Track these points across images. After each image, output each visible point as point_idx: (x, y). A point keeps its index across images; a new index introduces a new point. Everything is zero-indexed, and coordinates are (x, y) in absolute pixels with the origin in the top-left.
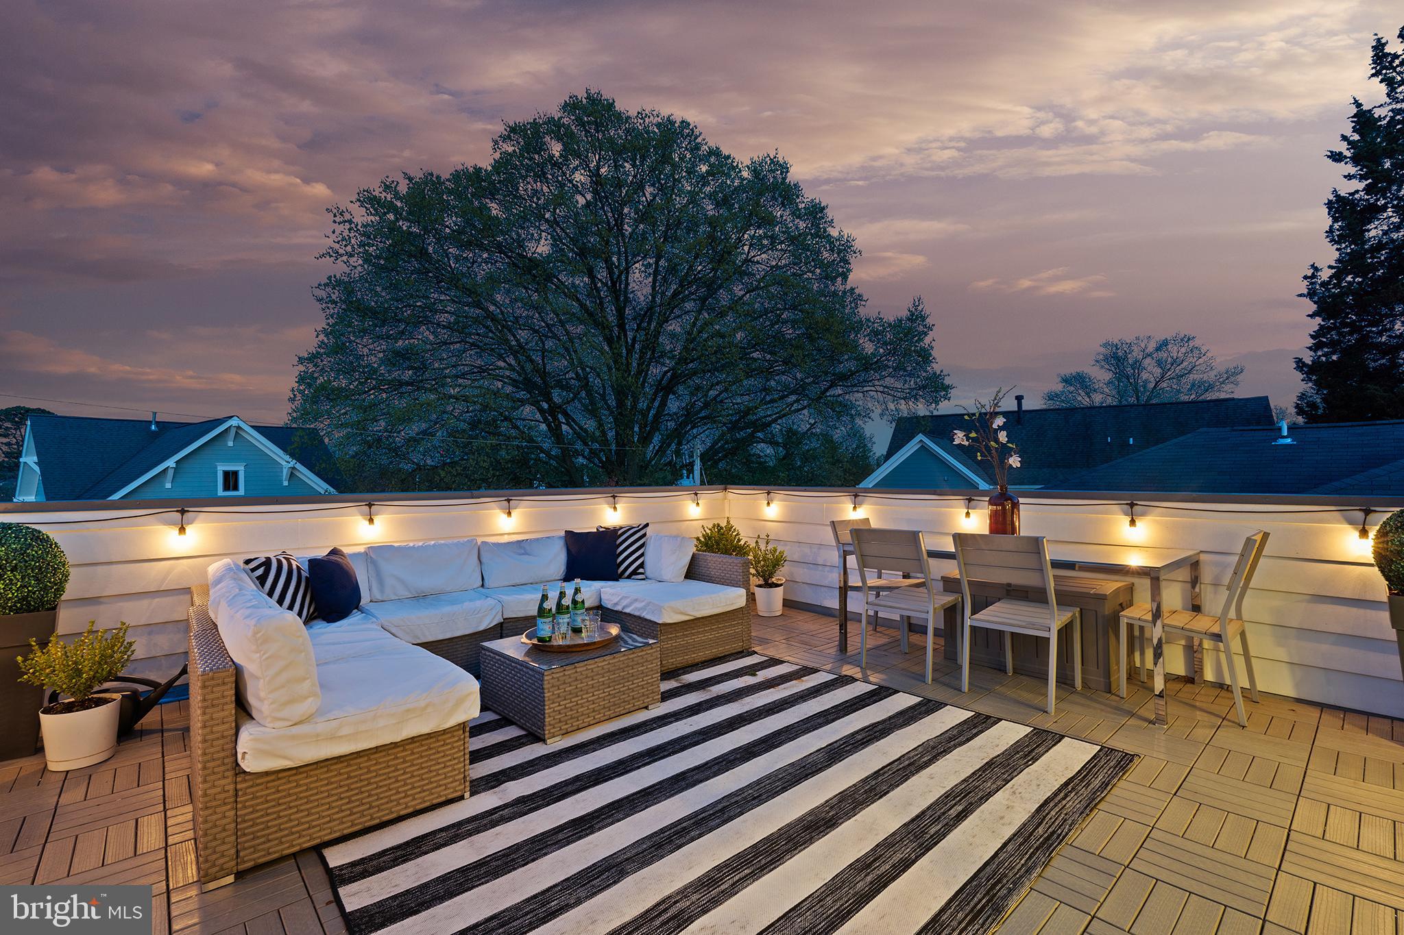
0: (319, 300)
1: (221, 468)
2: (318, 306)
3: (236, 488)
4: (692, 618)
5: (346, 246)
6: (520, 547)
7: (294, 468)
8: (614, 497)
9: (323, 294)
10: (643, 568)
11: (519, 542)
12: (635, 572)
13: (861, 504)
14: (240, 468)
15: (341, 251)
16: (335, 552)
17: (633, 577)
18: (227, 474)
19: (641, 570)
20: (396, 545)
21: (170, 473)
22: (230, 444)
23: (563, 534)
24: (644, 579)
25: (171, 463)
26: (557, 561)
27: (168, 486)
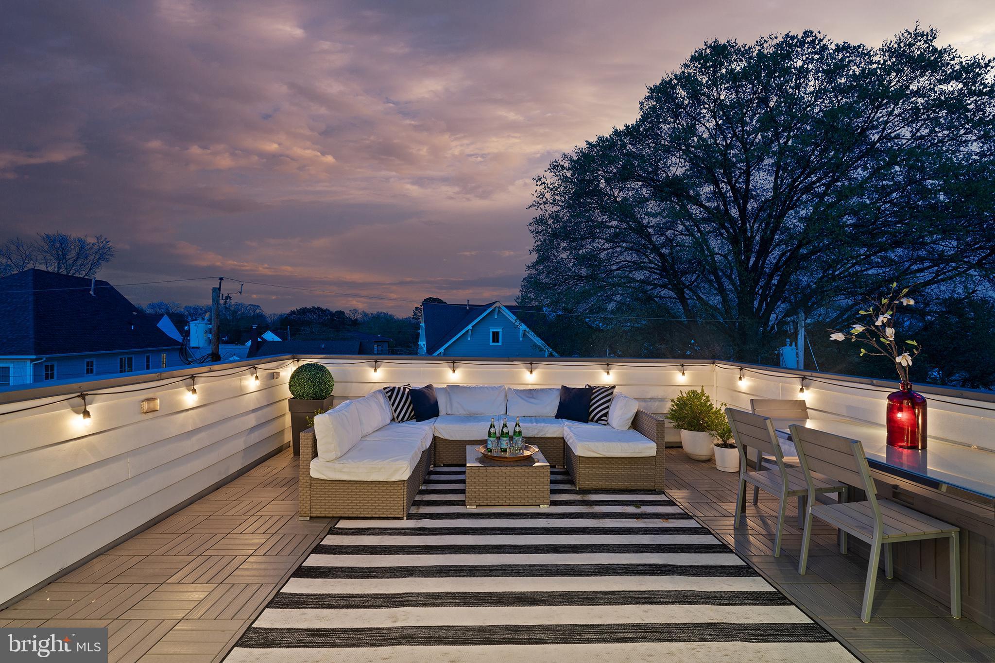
0: (532, 232)
1: (492, 330)
2: (532, 235)
3: (498, 342)
4: (603, 456)
5: (542, 198)
6: (531, 394)
7: (525, 331)
8: (608, 365)
9: (533, 228)
10: (606, 417)
11: (530, 390)
12: (600, 419)
13: (808, 387)
14: (500, 330)
15: (540, 202)
16: (429, 387)
17: (599, 422)
18: (494, 333)
19: (604, 418)
20: (461, 385)
21: (470, 332)
22: (496, 317)
23: (560, 387)
24: (605, 425)
25: (470, 327)
26: (552, 405)
27: (469, 339)
